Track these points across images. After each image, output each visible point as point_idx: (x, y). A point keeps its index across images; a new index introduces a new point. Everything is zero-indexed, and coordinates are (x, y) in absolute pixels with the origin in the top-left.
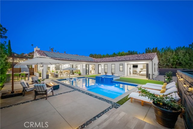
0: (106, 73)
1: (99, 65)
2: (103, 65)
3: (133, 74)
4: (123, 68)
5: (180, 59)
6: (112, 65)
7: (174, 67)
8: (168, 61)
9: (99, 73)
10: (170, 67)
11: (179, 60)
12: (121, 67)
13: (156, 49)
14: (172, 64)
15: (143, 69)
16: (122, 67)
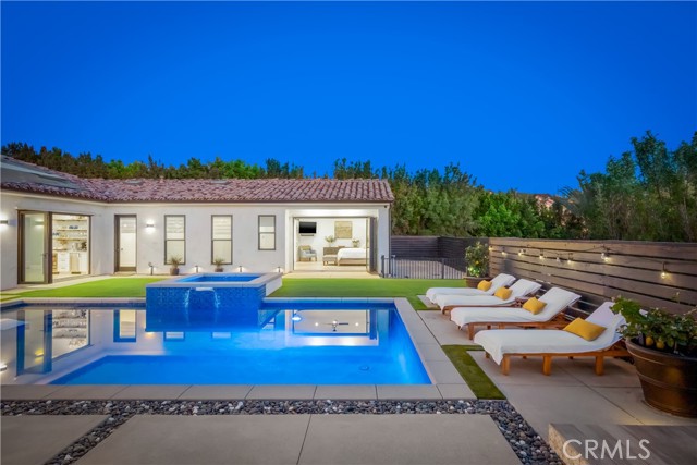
0: (175, 262)
1: (117, 217)
2: (150, 221)
3: (300, 260)
4: (277, 235)
5: (431, 207)
6: (215, 219)
7: (414, 231)
8: (401, 211)
9: (117, 268)
10: (405, 231)
11: (427, 210)
12: (262, 229)
13: (367, 165)
14: (411, 224)
15: (337, 238)
16: (271, 229)
